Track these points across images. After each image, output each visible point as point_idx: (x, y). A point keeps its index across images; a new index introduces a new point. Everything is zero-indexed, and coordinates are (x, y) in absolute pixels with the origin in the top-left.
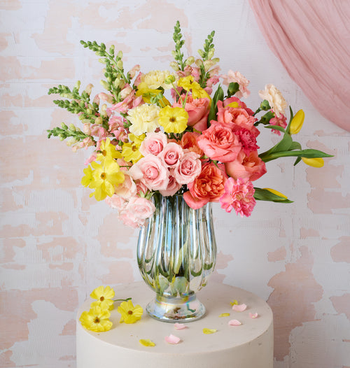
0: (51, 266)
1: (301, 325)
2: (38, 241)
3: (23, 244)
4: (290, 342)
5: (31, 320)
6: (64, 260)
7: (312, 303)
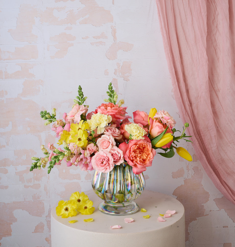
0: (25, 186)
1: (196, 219)
2: (16, 170)
3: (6, 172)
4: (189, 231)
5: (13, 223)
6: (34, 182)
7: (202, 204)
